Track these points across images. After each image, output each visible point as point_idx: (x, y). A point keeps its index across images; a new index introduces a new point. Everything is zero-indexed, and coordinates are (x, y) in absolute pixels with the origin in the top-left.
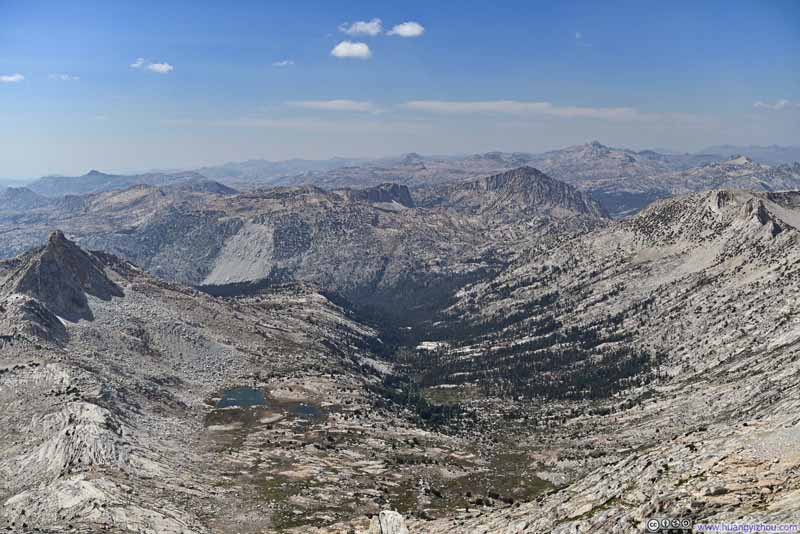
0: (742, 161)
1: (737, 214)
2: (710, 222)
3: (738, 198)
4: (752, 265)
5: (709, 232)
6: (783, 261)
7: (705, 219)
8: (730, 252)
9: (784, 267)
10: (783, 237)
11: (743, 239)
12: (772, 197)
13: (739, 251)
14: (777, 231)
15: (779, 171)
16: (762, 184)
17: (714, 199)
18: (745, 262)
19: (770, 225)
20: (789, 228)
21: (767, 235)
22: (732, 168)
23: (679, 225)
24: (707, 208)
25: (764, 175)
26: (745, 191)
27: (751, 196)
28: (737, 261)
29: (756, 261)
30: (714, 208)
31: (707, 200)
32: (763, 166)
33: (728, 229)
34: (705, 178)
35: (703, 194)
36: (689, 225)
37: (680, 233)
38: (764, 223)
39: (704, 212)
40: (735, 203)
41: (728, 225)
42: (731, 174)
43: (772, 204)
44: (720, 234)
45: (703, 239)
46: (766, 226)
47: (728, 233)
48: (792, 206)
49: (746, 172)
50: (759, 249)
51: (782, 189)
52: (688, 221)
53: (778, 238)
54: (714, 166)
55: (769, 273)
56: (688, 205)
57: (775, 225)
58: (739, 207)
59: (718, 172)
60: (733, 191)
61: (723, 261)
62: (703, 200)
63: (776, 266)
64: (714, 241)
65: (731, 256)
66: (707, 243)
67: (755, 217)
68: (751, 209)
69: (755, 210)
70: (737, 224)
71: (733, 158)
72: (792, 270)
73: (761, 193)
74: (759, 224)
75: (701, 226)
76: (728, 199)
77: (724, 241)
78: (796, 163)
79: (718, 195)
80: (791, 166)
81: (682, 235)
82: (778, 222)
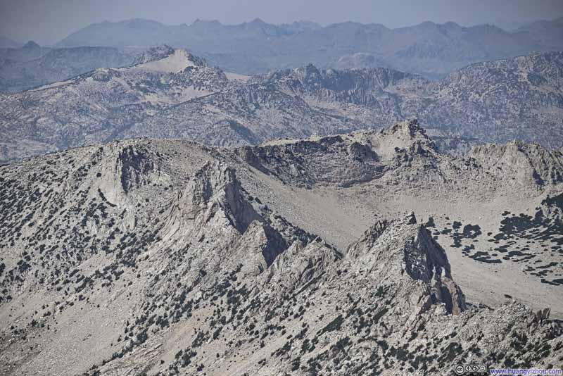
0: (179, 62)
1: (172, 206)
2: (103, 234)
3: (172, 163)
4: (218, 346)
5: (101, 261)
6: (294, 327)
7: (90, 224)
8: (160, 312)
9: (298, 344)
10: (293, 263)
11: (193, 274)
12: (258, 158)
13: (183, 307)
14: (274, 247)
15: (270, 87)
16: (233, 124)
17: (110, 169)
18: (201, 338)
19: (257, 234)
20: (304, 237)
21: (253, 259)
22: (153, 83)
23: (20, 245)
24: (94, 194)
25: (235, 100)
26: (190, 145)
27: (207, 158)
28: (181, 335)
29: (229, 333)
30: (113, 194)
31: (92, 172)
32: (231, 76)
33: (152, 250)
34: (82, 111)
35: (82, 158)
36: (48, 243)
37: (24, 267)
38: (241, 227)
39: (86, 205)
40: (165, 179)
41: (151, 238)
42: (152, 98)
43: (260, 176)
44: (132, 264)
45: (89, 281)
46: (247, 236)
47: (152, 260)
48: (306, 181)
49: (190, 92)
50: (233, 300)
51: (280, 135)
52: (43, 233)
53: (279, 265)
54: (105, 79)
55: (263, 362)
56: (42, 187)
57: (269, 232)
58: (178, 184)
59: (117, 94)
60: (158, 144)
61: (143, 338)
62: (82, 173)
63: (279, 341)
64: (118, 284)
65: (163, 323)
66: (98, 292)
67: (220, 213)
68: (208, 193)
69: (218, 195)
70: (175, 233)
71: (155, 55)
72: (319, 350)
73: (231, 149)
74: (229, 231)
75: (81, 245)
76: (148, 168)
77: (142, 284)
78: (311, 68)
79: (122, 157)
80: (300, 74)
81: (30, 274)
82: (276, 225)
